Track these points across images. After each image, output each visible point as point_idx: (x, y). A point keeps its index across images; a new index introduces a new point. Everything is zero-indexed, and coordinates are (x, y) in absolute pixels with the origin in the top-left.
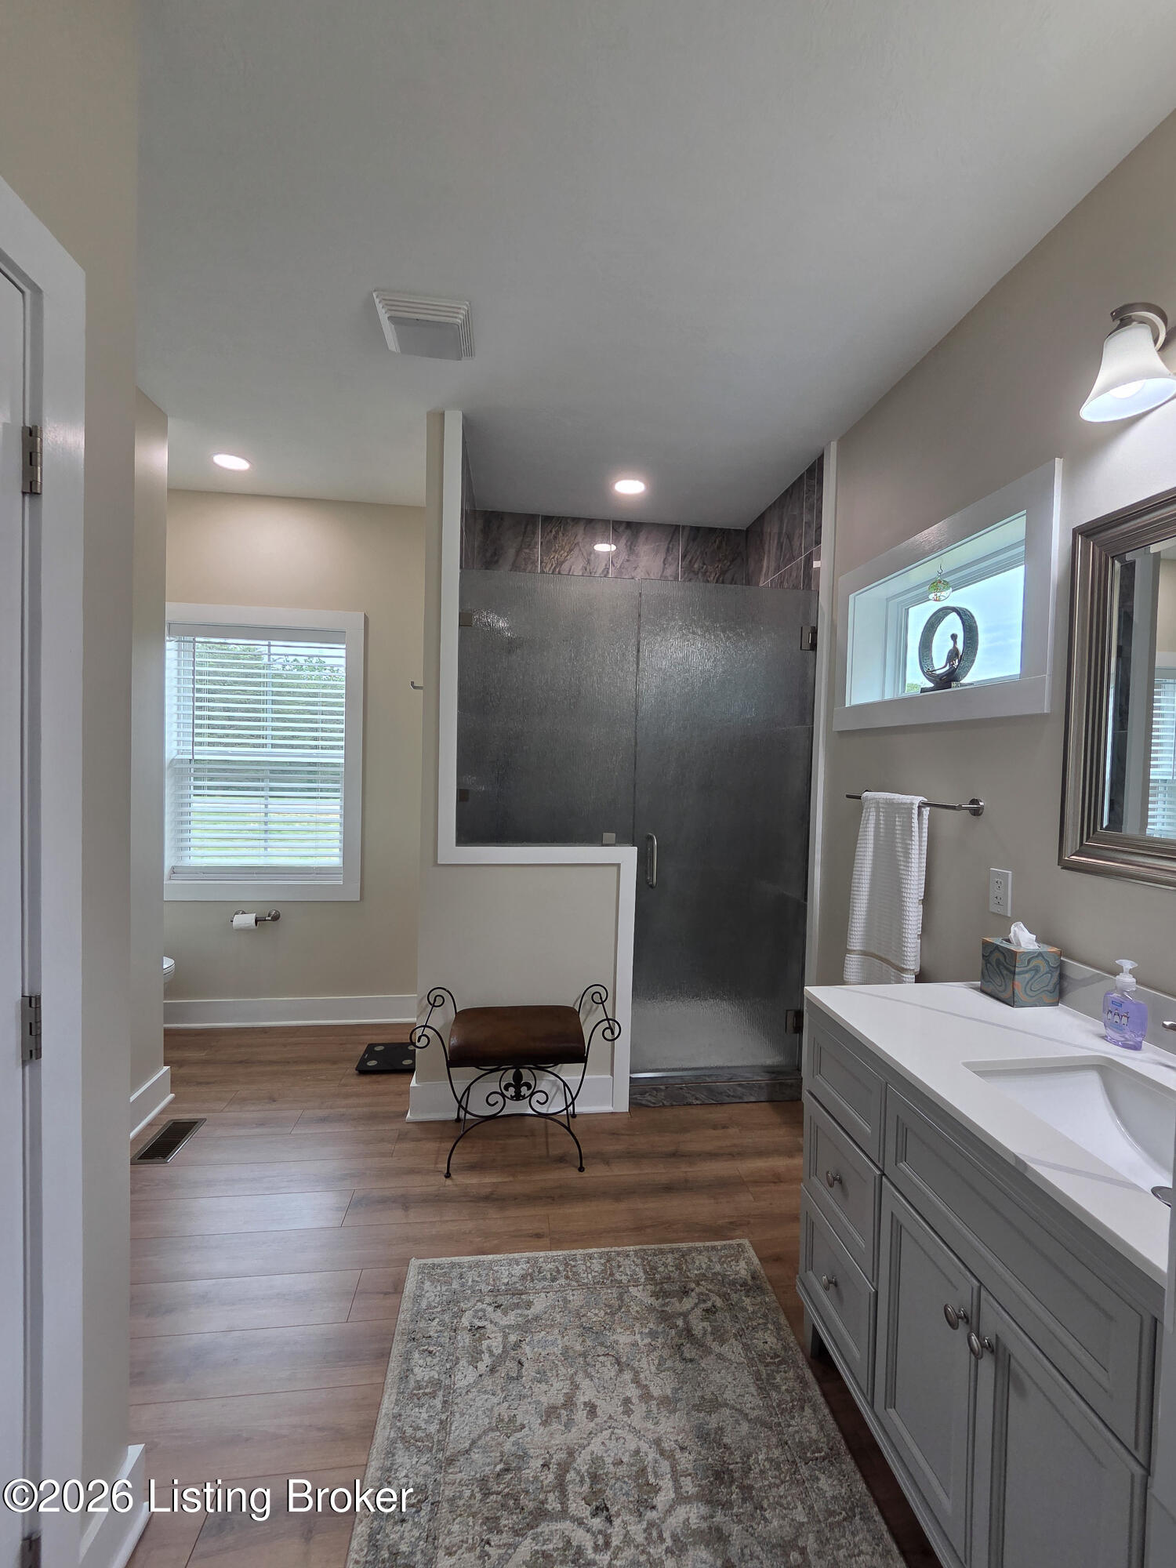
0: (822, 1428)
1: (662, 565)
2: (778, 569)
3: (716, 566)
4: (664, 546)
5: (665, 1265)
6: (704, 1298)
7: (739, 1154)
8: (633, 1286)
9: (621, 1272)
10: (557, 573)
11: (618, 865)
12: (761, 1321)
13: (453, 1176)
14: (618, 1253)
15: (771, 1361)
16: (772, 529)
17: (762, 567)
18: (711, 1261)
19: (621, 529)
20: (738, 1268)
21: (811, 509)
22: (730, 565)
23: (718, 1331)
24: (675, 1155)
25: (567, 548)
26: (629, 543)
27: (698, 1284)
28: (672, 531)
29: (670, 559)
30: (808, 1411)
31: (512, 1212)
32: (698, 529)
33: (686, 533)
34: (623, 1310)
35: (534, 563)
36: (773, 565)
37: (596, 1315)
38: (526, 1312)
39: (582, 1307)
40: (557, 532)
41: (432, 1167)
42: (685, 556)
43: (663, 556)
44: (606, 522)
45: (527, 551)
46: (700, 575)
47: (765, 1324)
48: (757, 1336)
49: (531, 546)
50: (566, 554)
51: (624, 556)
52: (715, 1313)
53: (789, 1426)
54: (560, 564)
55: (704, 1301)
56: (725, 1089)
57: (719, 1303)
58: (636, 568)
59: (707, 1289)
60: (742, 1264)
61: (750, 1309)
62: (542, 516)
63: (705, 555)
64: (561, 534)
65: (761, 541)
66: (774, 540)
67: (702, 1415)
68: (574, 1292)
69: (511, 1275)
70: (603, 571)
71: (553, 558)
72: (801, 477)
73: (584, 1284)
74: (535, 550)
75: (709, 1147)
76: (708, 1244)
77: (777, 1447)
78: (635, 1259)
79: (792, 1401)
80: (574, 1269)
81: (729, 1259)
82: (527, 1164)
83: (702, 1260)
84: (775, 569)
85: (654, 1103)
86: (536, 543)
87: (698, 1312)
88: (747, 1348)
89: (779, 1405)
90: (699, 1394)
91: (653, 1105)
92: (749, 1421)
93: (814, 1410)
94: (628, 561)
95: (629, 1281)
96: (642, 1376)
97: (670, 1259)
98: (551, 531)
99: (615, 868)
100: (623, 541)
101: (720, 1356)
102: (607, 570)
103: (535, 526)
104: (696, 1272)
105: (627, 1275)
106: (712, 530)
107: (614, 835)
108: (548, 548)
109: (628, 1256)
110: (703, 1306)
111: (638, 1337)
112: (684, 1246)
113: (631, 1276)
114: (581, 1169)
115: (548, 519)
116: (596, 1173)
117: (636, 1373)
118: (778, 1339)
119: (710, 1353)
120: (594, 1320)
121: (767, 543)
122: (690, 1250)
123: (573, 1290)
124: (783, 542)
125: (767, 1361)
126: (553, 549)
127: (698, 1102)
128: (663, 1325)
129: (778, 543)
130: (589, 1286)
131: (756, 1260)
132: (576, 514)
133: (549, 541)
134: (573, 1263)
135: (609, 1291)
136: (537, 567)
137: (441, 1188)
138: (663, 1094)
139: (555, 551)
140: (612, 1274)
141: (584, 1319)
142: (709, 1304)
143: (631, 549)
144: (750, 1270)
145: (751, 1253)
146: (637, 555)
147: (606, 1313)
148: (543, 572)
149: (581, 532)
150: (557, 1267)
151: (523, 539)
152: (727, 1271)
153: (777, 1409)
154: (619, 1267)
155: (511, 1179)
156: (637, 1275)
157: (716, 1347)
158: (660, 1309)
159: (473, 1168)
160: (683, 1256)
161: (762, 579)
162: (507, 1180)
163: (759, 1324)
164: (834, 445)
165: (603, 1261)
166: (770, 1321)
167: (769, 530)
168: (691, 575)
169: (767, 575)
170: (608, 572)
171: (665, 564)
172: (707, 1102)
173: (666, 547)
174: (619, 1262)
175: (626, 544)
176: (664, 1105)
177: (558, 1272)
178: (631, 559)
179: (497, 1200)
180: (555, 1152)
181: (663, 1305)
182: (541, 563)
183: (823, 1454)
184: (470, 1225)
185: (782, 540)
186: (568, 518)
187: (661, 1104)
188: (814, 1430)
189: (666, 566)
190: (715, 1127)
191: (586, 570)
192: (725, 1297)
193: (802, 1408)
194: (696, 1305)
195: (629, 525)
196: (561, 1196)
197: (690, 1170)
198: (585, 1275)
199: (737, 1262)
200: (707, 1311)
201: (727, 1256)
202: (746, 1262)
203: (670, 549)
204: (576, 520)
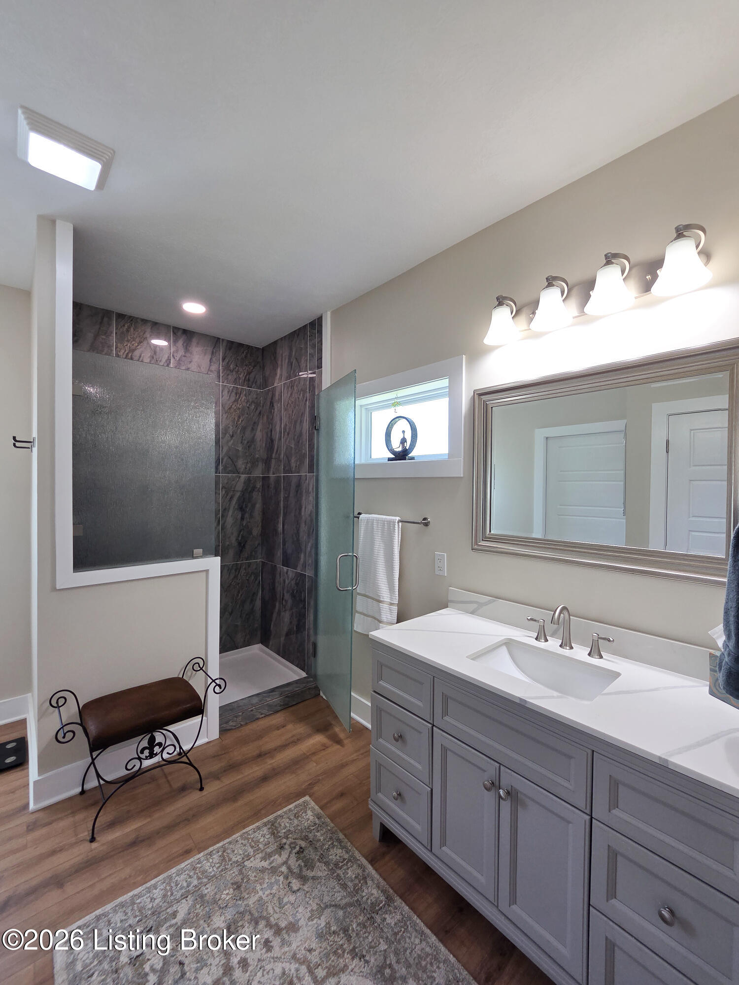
0: (378, 887)
1: (209, 363)
2: (289, 377)
3: (244, 368)
4: (210, 349)
5: (263, 836)
6: (294, 846)
7: (298, 740)
8: (247, 860)
9: (236, 854)
10: (130, 357)
11: (207, 571)
12: (330, 843)
13: (98, 839)
14: (230, 843)
15: (342, 864)
16: (283, 353)
17: (276, 374)
18: (291, 820)
19: (180, 333)
20: (307, 817)
21: (313, 346)
22: (253, 369)
23: (308, 862)
24: (261, 756)
25: (138, 340)
26: (185, 345)
27: (287, 838)
28: (216, 341)
29: (214, 359)
30: (370, 883)
31: (161, 843)
32: (232, 343)
33: (225, 344)
34: (245, 881)
35: (110, 347)
36: (285, 374)
37: (228, 894)
38: (174, 921)
39: (216, 894)
40: (129, 327)
41: (73, 840)
42: (224, 359)
43: (210, 357)
44: (168, 327)
45: (104, 337)
46: (234, 373)
47: (333, 843)
48: (330, 853)
49: (108, 334)
50: (137, 344)
51: (181, 352)
52: (303, 852)
53: (363, 897)
54: (132, 351)
55: (295, 848)
56: (279, 702)
57: (303, 844)
58: (191, 362)
59: (294, 839)
60: (309, 813)
61: (322, 838)
62: (116, 313)
63: (237, 360)
64: (132, 329)
65: (275, 358)
66: (285, 359)
67: (315, 922)
68: (207, 886)
69: (152, 900)
70: (166, 361)
71: (127, 345)
72: (305, 326)
73: (212, 877)
74: (110, 337)
75: (278, 743)
76: (285, 809)
77: (360, 915)
78: (243, 842)
79: (360, 882)
80: (201, 869)
81: (301, 813)
82: (157, 803)
83: (285, 822)
84: (287, 377)
85: (235, 726)
86: (112, 332)
87: (293, 855)
88: (327, 864)
89: (354, 889)
90: (309, 909)
91: (234, 728)
92: (342, 909)
93: (372, 880)
94: (185, 356)
95: (243, 859)
96: (272, 919)
97: (265, 830)
98: (124, 326)
99: (204, 574)
100: (180, 343)
101: (313, 878)
102: (169, 360)
103: (110, 319)
104: (284, 831)
105: (241, 854)
106: (240, 345)
107: (202, 550)
108: (121, 338)
109: (237, 841)
110: (295, 851)
111: (261, 893)
112: (271, 817)
113: (244, 853)
114: (202, 789)
115: (121, 316)
116: (213, 789)
117: (267, 919)
118: (342, 849)
119: (308, 880)
120: (227, 899)
121: (280, 360)
122: (276, 818)
123: (205, 885)
124: (292, 362)
125: (340, 866)
126: (126, 339)
127: (262, 716)
128: (274, 877)
129: (288, 362)
130: (217, 876)
131: (317, 807)
132: (145, 317)
133: (122, 333)
134: (199, 865)
135: (232, 872)
136: (112, 350)
137: (89, 854)
138: (240, 718)
139: (128, 341)
140: (230, 860)
141: (220, 902)
142: (298, 848)
143: (187, 348)
144: (315, 814)
145: (313, 804)
146: (191, 353)
147: (234, 890)
148: (118, 356)
149: (148, 330)
150: (188, 875)
151: (100, 328)
152: (302, 821)
153: (354, 892)
154: (234, 851)
155: (149, 820)
156: (247, 851)
157: (310, 874)
158: (269, 867)
159: (112, 825)
160: (273, 825)
161: (277, 381)
162: (145, 822)
163: (329, 845)
164: (329, 314)
165: (220, 853)
166: (334, 840)
167: (281, 352)
168: (228, 372)
169: (280, 379)
170: (170, 362)
171: (211, 362)
172: (268, 714)
173: (211, 351)
174: (232, 848)
175: (183, 344)
176: (241, 725)
177: (190, 877)
178: (187, 355)
179: (143, 840)
180: (177, 785)
181: (271, 863)
182: (116, 348)
183: (384, 902)
184: (128, 871)
185: (292, 360)
186: (137, 318)
187: (239, 725)
188: (375, 891)
189: (212, 364)
190: (278, 728)
191: (153, 358)
192: (305, 838)
193: (366, 883)
194: (290, 853)
195: (185, 331)
196: (194, 816)
197: (274, 761)
198: (211, 870)
199: (306, 813)
200: (298, 853)
201: (298, 812)
202: (311, 810)
203: (214, 353)
204: (145, 321)
